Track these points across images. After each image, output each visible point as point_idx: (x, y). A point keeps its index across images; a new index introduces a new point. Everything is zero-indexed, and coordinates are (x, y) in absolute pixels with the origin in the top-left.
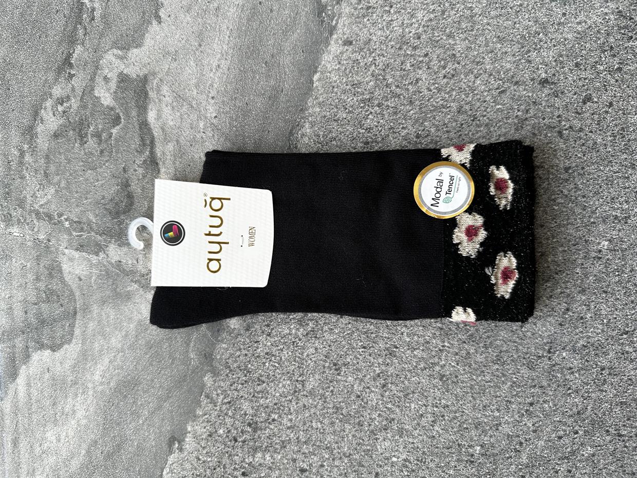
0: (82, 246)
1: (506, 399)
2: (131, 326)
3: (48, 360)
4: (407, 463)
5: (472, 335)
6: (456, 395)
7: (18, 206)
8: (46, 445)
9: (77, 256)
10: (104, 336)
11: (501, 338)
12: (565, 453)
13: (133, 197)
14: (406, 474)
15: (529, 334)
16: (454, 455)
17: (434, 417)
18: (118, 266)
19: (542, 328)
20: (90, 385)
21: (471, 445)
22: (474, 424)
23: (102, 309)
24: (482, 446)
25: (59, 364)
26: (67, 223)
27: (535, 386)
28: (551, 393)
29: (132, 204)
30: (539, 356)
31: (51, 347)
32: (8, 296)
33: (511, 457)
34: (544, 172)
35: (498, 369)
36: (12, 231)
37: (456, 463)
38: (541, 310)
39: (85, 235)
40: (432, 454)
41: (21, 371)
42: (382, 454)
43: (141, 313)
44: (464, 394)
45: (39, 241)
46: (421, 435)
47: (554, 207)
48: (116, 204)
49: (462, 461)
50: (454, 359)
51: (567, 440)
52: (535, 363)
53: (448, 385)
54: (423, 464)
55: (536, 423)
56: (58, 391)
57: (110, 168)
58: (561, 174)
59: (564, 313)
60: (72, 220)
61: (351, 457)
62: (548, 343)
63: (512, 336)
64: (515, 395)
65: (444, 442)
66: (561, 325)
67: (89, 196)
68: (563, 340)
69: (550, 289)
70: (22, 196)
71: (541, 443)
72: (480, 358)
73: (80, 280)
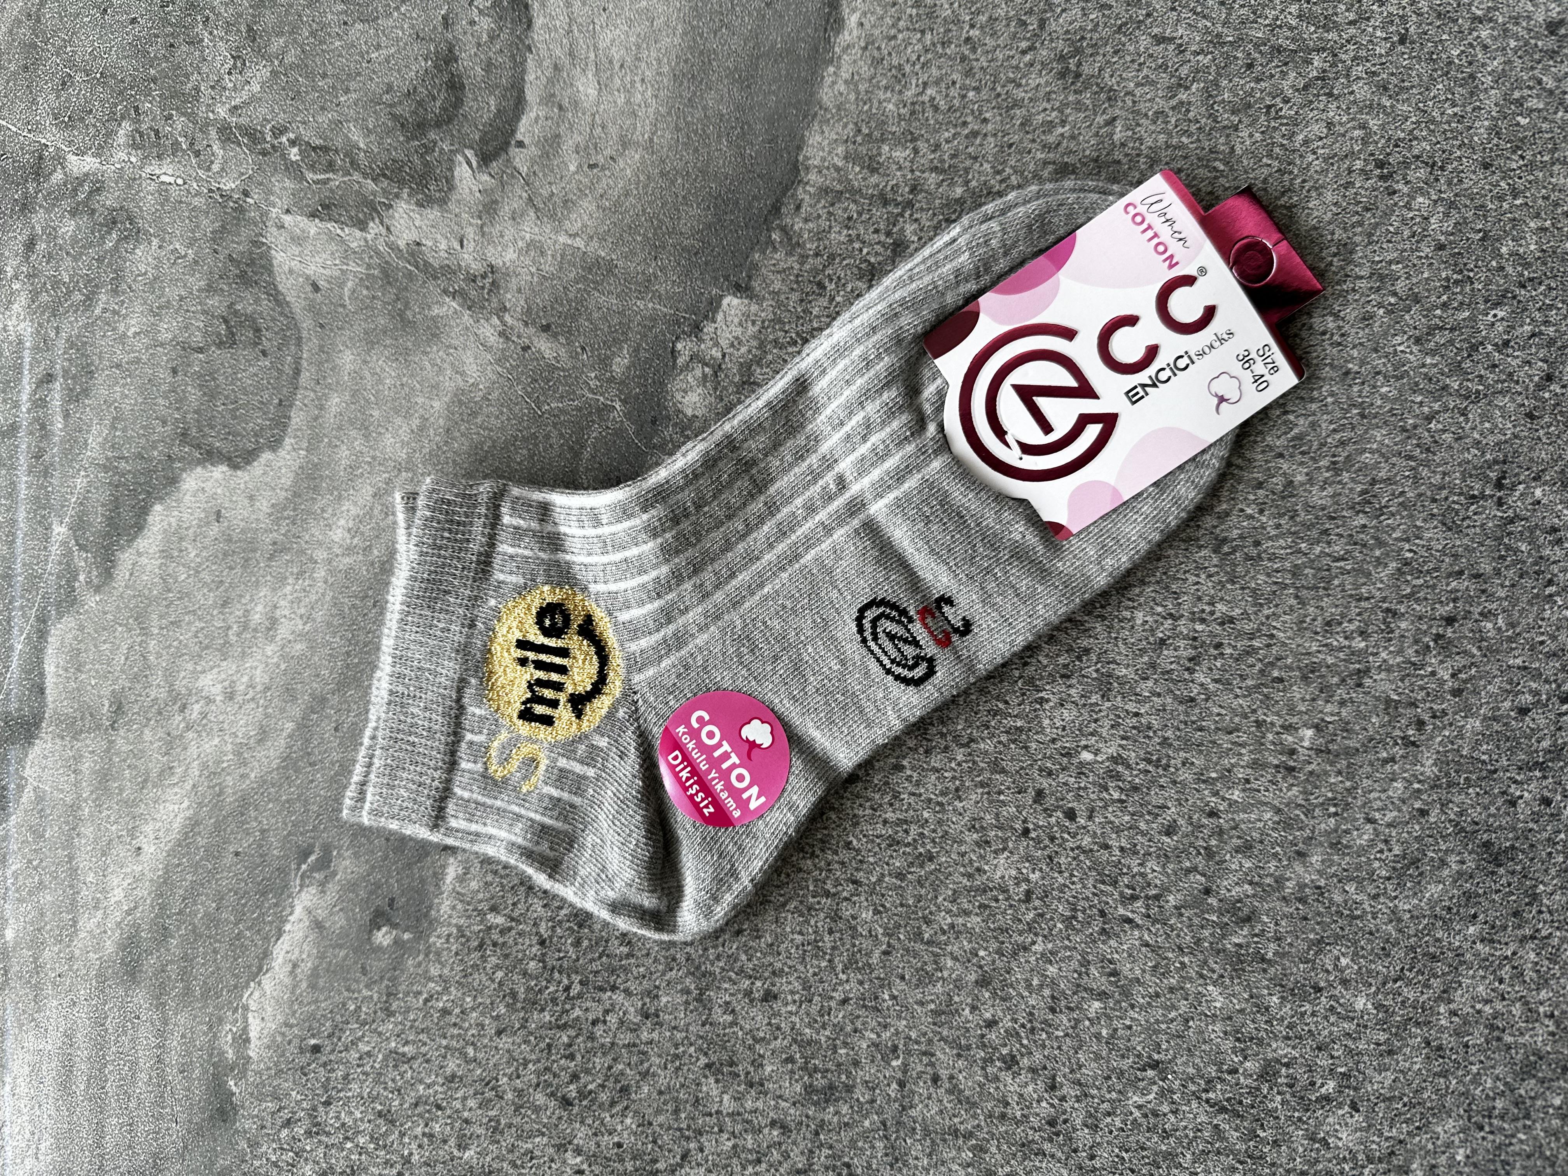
0: (326, 207)
1: (1385, 605)
2: (436, 404)
3: (219, 491)
4: (1120, 768)
5: (1299, 437)
6: (1254, 591)
7: (177, 109)
8: (197, 707)
9: (312, 232)
10: (365, 429)
11: (1375, 446)
12: (1537, 751)
13: (462, 87)
14: (1116, 795)
15: (1448, 437)
16: (1243, 751)
17: (1196, 648)
18: (412, 254)
19: (1482, 423)
20: (321, 555)
21: (1290, 725)
22: (1299, 668)
23: (365, 362)
24: (1317, 727)
25: (246, 501)
26: (295, 150)
27: (1461, 573)
28: (1501, 593)
29: (458, 103)
30: (1473, 497)
31: (229, 459)
32: (133, 330)
33: (1392, 760)
34: (1495, 33)
35: (1364, 526)
36: (157, 172)
37: (1249, 771)
38: (1481, 376)
39: (336, 180)
40: (1187, 745)
41: (150, 519)
42: (1053, 741)
43: (463, 374)
44: (1275, 588)
45: (222, 196)
46: (1159, 695)
47: (1519, 118)
48: (420, 103)
49: (1264, 766)
50: (1252, 497)
51: (1539, 719)
52: (1462, 513)
53: (1236, 565)
54: (1161, 772)
55: (1460, 671)
56: (238, 570)
57: (411, 18)
58: (1538, 39)
59: (1540, 387)
60: (308, 144)
61: (974, 746)
62: (1496, 462)
63: (1403, 442)
64: (1408, 597)
65: (1219, 714)
66: (1530, 416)
67: (353, 85)
68: (1535, 455)
69: (1505, 324)
70: (189, 86)
71: (1475, 724)
72: (1319, 497)
73: (316, 288)
